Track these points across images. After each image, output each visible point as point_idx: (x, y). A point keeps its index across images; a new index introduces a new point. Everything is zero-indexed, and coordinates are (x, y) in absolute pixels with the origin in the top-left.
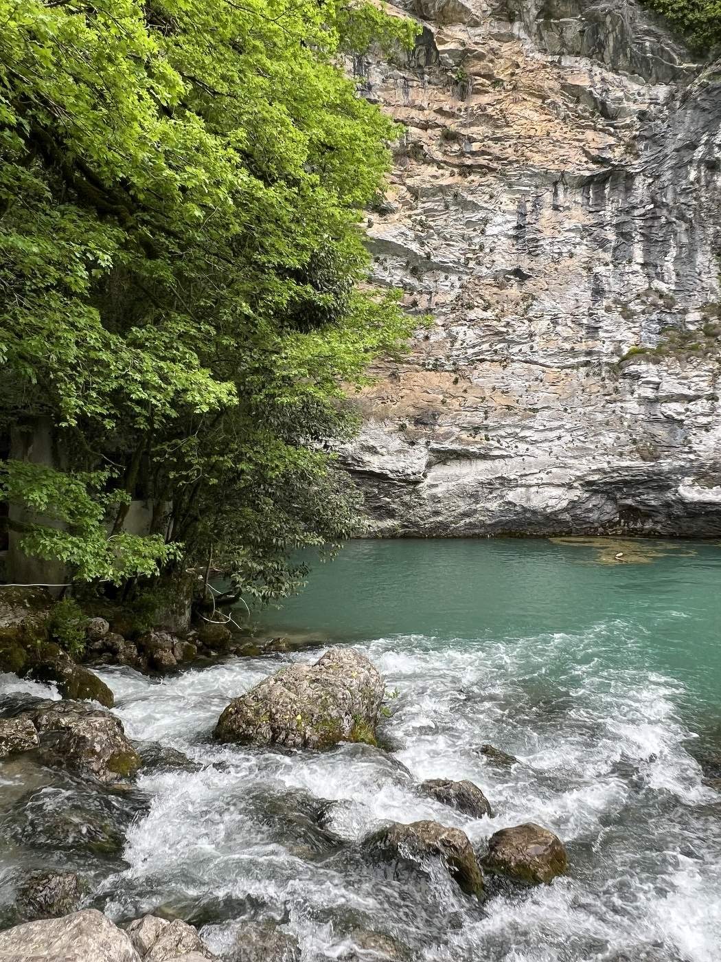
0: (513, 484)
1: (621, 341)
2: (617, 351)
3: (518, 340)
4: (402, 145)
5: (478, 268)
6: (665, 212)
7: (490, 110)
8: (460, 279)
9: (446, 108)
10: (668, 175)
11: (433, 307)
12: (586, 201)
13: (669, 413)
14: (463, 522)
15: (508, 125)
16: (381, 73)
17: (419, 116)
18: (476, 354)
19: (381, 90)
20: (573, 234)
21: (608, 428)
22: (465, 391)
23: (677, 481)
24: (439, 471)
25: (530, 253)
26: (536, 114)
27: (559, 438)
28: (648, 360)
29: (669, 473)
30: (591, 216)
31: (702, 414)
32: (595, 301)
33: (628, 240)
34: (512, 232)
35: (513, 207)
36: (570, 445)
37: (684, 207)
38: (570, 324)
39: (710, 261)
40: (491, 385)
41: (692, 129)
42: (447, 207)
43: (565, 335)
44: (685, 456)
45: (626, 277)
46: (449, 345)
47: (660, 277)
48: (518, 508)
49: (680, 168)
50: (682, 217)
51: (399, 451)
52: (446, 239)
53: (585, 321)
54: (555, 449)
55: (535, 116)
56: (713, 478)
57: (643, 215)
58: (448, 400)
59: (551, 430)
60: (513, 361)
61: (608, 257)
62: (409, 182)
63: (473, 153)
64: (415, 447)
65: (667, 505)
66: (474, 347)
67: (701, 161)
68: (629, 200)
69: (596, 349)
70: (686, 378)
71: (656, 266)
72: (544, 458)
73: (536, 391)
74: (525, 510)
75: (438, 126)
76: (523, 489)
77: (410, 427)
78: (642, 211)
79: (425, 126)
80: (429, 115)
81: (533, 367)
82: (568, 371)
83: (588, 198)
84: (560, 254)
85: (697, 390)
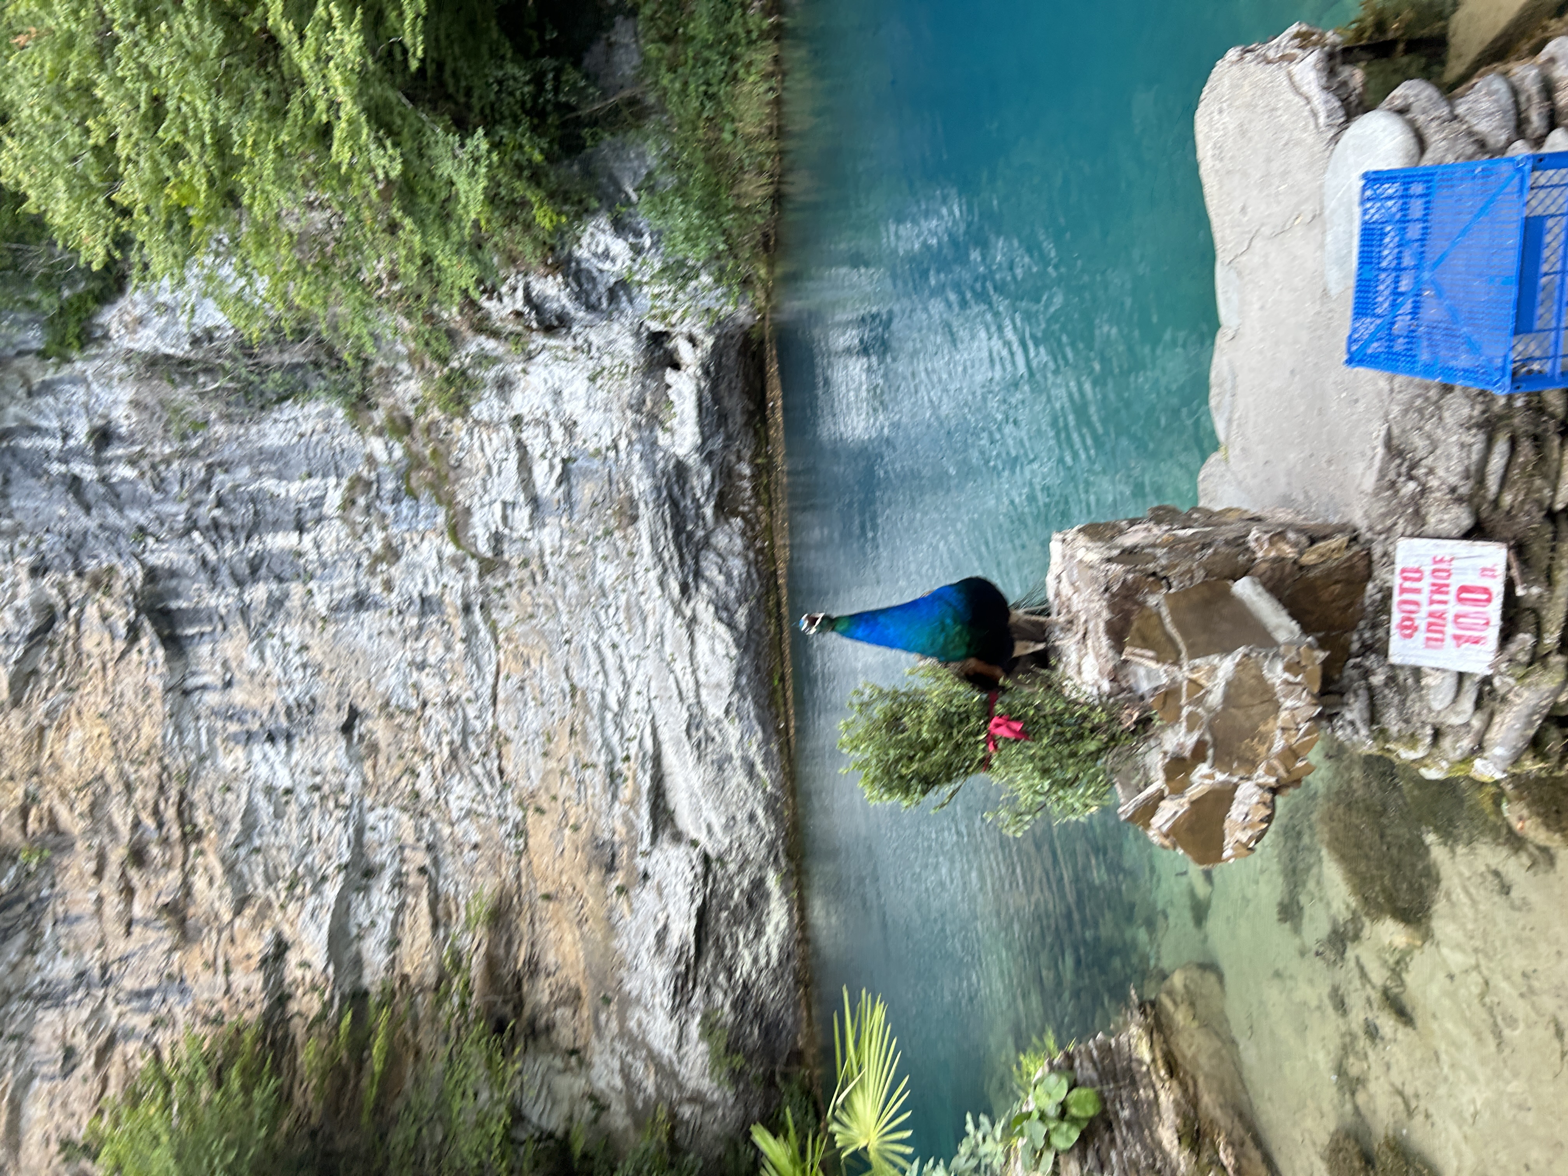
0: (695, 710)
1: (440, 559)
2: (458, 563)
3: (460, 723)
4: (167, 926)
5: (349, 790)
6: (203, 510)
7: (82, 806)
8: (372, 809)
9: (92, 866)
10: (136, 516)
11: (423, 844)
12: (206, 638)
13: (552, 484)
14: (764, 775)
15: (101, 777)
16: (54, 959)
17: (113, 905)
18: (492, 781)
19: (82, 956)
20: (268, 653)
21: (589, 577)
22: (554, 798)
23: (666, 458)
24: (685, 821)
25: (311, 713)
26: (72, 736)
27: (614, 646)
28: (467, 525)
29: (654, 476)
30: (232, 628)
31: (548, 435)
32: (377, 605)
33: (262, 560)
34: (282, 746)
35: (239, 752)
36: (625, 628)
37: (187, 485)
38: (421, 643)
39: (276, 421)
40: (540, 761)
41: (44, 495)
42: (257, 850)
43: (440, 651)
44: (623, 455)
45: (327, 556)
46: (483, 821)
47: (318, 503)
48: (735, 698)
49: (118, 496)
50: (206, 484)
51: (660, 894)
52: (310, 843)
53: (414, 622)
54: (633, 652)
55: (77, 736)
56: (655, 403)
57: (214, 544)
58: (572, 822)
59: (602, 662)
60: (496, 728)
61: (296, 589)
62: (226, 917)
63: (160, 825)
64: (650, 871)
65: (708, 458)
66: (479, 784)
67: (99, 462)
68: (193, 572)
69: (459, 602)
70: (489, 468)
71: (300, 510)
72: (650, 666)
73: (542, 691)
74: (737, 687)
75: (123, 874)
76: (704, 692)
77: (619, 879)
78: (208, 549)
79: (128, 892)
80: (109, 888)
81: (501, 695)
82: (502, 637)
83: (202, 634)
84: (305, 666)
85: (507, 450)
